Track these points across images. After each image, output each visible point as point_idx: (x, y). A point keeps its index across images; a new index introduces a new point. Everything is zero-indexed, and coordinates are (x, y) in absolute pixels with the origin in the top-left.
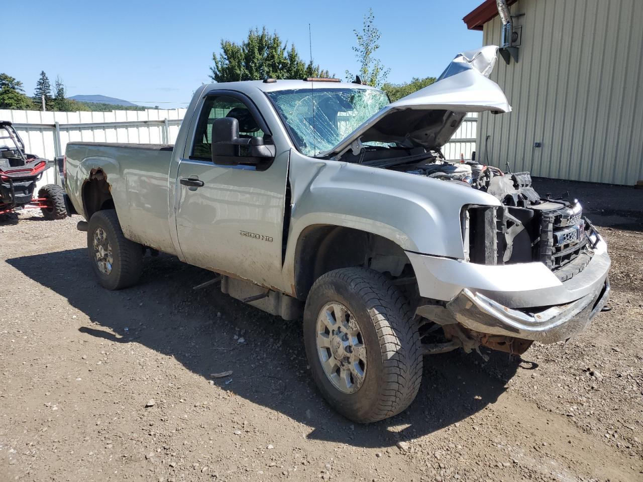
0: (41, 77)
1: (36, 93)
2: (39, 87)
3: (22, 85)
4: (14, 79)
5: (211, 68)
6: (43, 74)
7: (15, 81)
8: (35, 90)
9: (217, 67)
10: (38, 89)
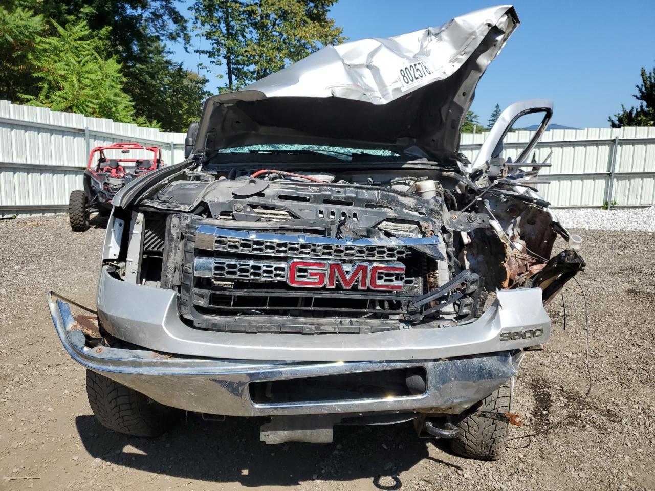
0: (495, 109)
1: (489, 124)
2: (492, 119)
3: (478, 118)
4: (473, 113)
5: (637, 86)
6: (498, 106)
7: (474, 115)
8: (489, 122)
9: (645, 84)
10: (491, 120)
